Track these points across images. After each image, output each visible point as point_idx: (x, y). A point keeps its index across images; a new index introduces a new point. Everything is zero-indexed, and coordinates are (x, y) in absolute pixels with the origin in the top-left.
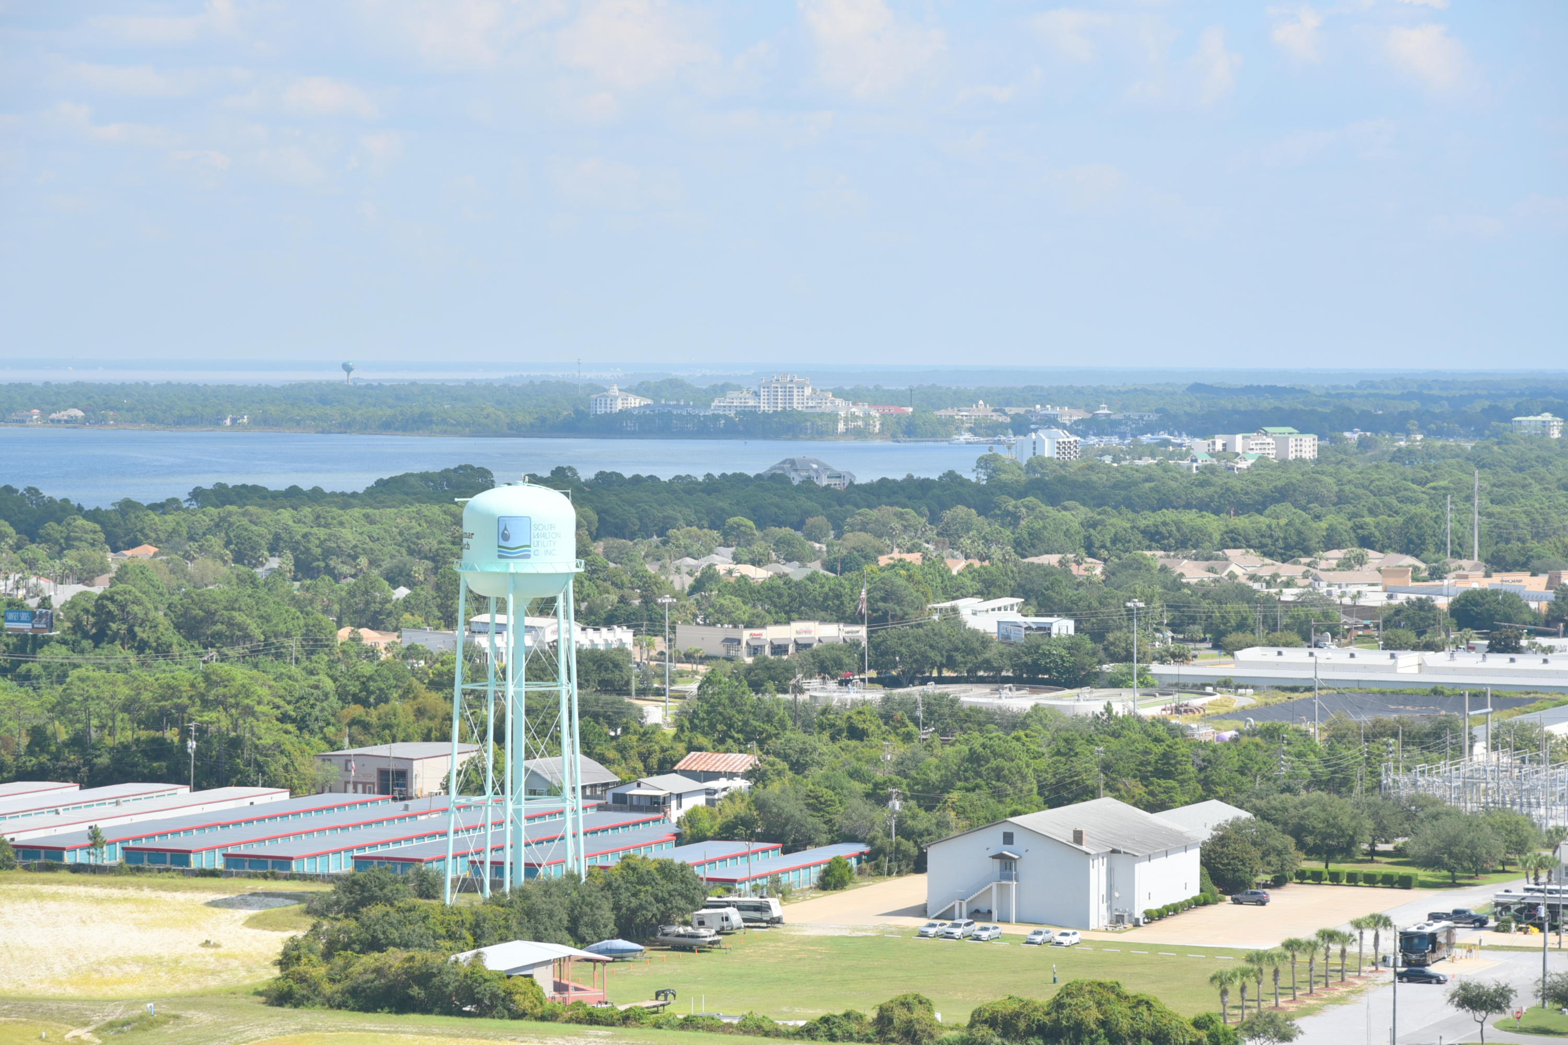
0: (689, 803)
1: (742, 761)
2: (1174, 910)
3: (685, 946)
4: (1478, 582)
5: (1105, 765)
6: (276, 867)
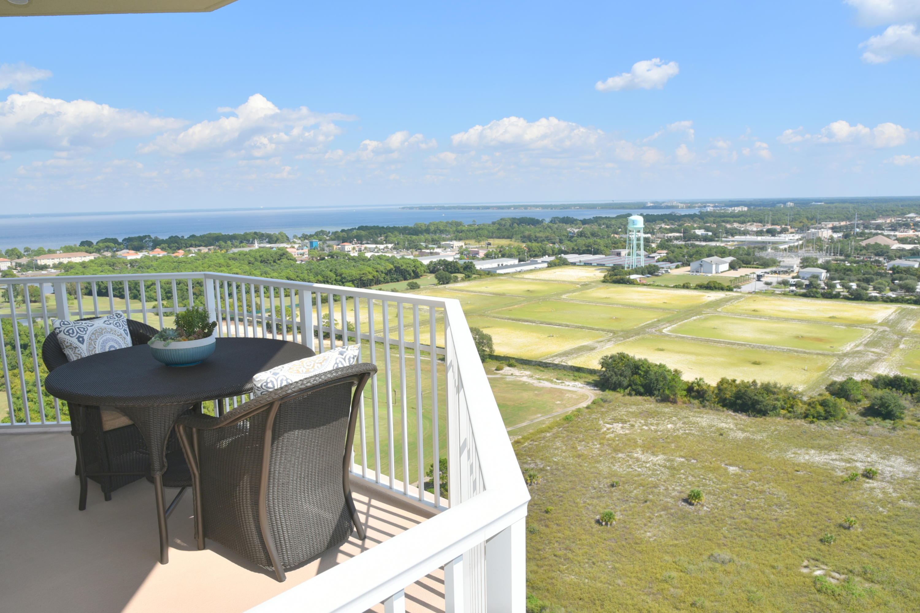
0: (658, 257)
1: (665, 251)
2: (725, 271)
3: (657, 276)
4: (770, 227)
5: (716, 252)
6: (603, 265)
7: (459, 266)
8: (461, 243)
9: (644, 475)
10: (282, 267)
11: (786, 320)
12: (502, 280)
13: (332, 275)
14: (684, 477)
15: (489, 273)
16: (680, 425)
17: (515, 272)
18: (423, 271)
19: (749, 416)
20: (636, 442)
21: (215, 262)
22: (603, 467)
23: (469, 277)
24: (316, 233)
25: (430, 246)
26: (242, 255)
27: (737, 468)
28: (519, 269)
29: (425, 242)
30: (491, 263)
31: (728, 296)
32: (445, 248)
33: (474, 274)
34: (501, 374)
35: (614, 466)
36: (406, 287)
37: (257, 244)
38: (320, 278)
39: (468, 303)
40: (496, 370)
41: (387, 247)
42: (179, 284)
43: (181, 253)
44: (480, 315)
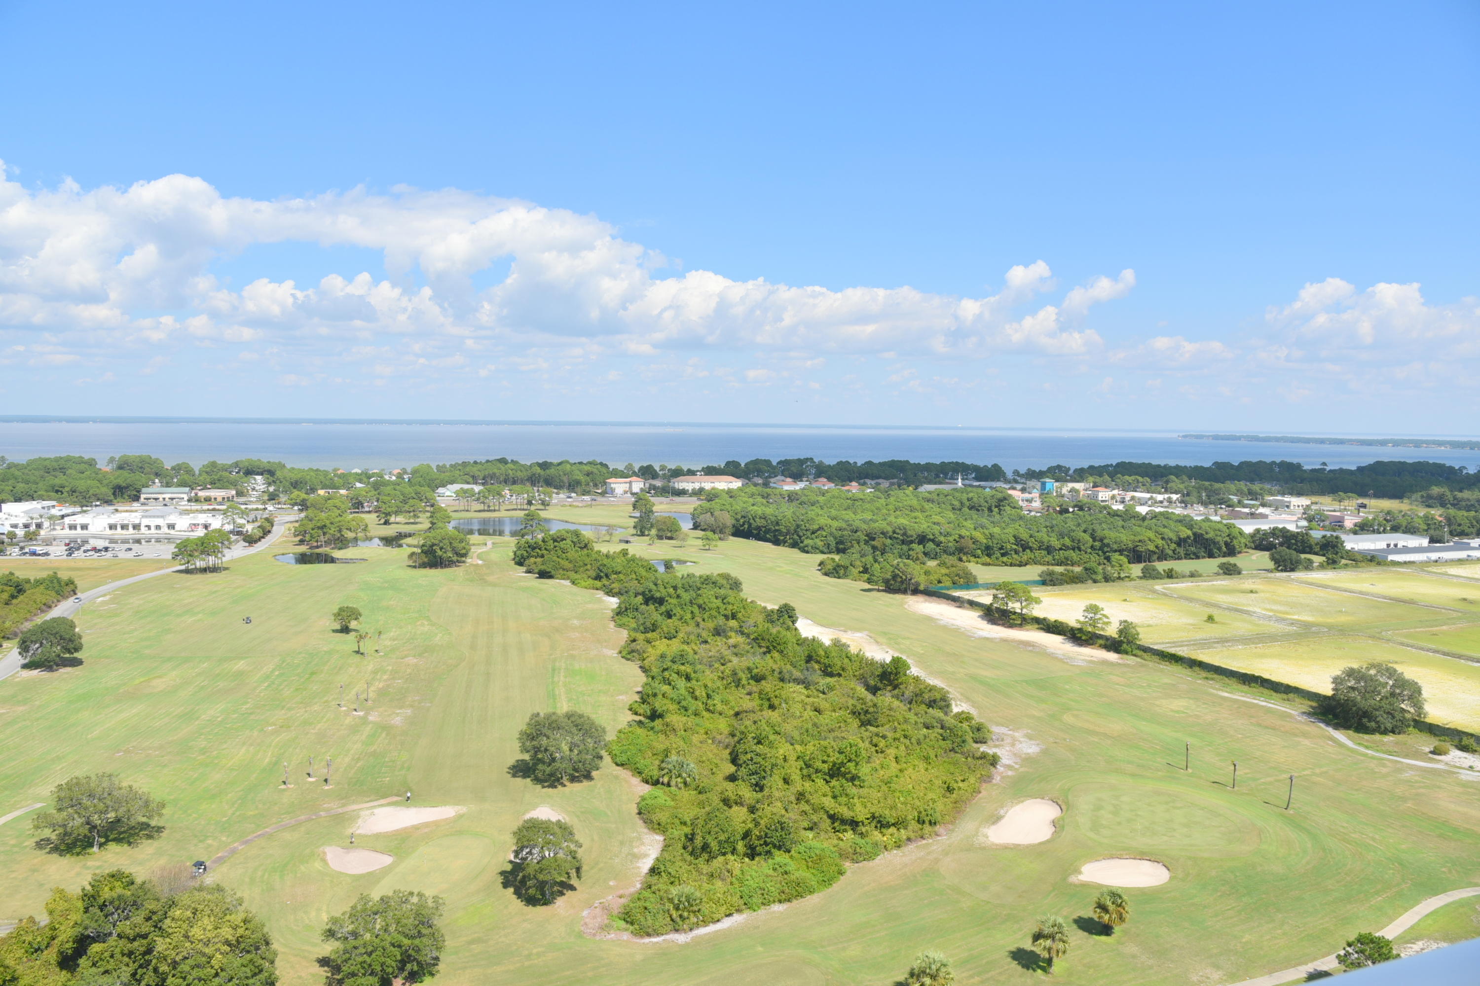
7: (1313, 542)
8: (1304, 501)
10: (1006, 519)
12: (1403, 573)
13: (1087, 537)
15: (1373, 559)
17: (1427, 562)
18: (1243, 545)
21: (905, 503)
23: (1334, 562)
24: (1049, 469)
25: (1246, 502)
26: (941, 496)
28: (1434, 556)
29: (1236, 495)
30: (1374, 541)
32: (1277, 507)
33: (1342, 558)
34: (1447, 764)
36: (1217, 569)
37: (960, 480)
38: (1067, 542)
39: (1341, 612)
40: (1433, 752)
41: (1170, 498)
42: (856, 532)
43: (854, 487)
44: (1372, 637)
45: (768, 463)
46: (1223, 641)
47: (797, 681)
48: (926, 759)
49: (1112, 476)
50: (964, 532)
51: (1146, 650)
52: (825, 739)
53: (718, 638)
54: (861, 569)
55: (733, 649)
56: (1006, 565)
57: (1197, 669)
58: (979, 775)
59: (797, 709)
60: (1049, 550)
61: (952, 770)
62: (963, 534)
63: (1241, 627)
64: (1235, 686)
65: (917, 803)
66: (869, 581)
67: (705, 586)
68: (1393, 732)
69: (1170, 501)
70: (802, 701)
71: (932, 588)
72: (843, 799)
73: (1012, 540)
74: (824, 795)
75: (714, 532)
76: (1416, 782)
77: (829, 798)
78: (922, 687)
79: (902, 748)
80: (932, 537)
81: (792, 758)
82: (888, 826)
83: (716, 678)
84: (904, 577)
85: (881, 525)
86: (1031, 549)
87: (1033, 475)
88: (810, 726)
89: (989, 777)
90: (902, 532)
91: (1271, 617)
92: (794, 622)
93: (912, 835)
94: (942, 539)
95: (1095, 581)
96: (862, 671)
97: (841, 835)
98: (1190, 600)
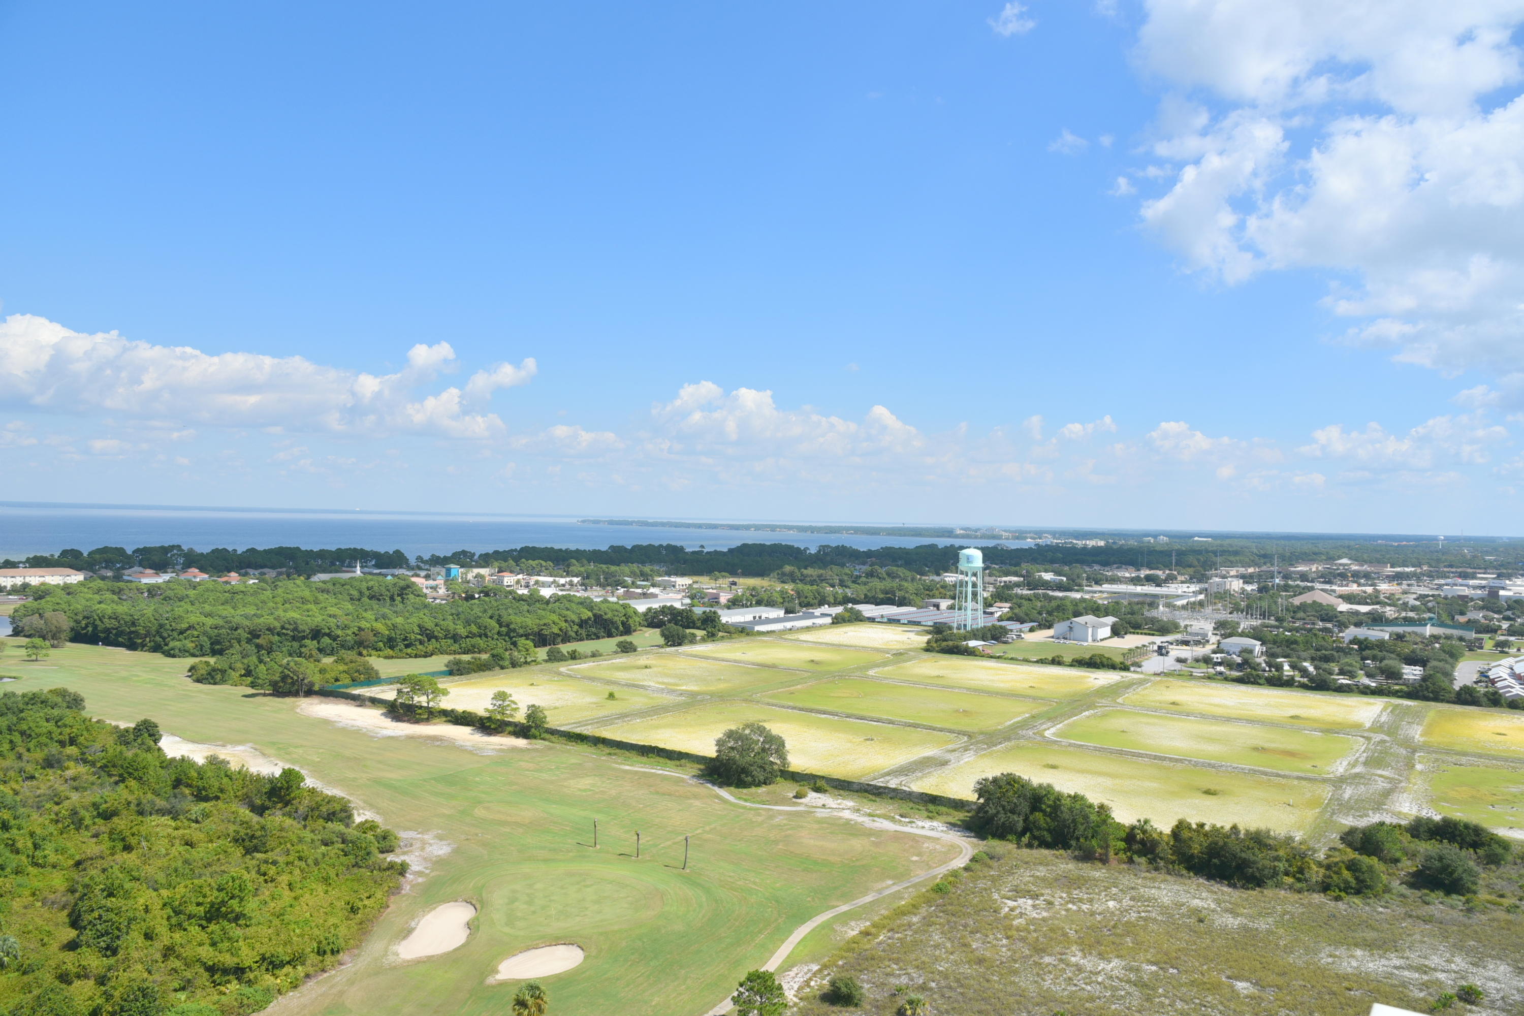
0: (999, 613)
1: (1008, 605)
2: (1106, 639)
3: (1006, 643)
4: (1148, 572)
5: (1085, 608)
6: (918, 623)
7: (695, 618)
8: (687, 581)
9: (1099, 998)
10: (410, 608)
11: (1228, 719)
12: (766, 642)
13: (493, 623)
14: (1167, 1002)
15: (743, 631)
16: (1127, 902)
17: (784, 631)
18: (638, 624)
19: (1234, 886)
20: (1065, 935)
21: (296, 595)
22: (1025, 982)
23: (713, 635)
24: (454, 554)
25: (639, 583)
26: (338, 586)
27: (1249, 984)
28: (789, 625)
29: (630, 577)
30: (743, 615)
31: (1126, 679)
32: (665, 587)
33: (719, 631)
34: (806, 805)
35: (1044, 980)
36: (615, 648)
37: (358, 568)
38: (474, 629)
39: (720, 679)
40: (795, 797)
41: (571, 581)
42: (236, 629)
43: (234, 578)
44: (745, 700)
45: (120, 551)
46: (623, 716)
47: (162, 812)
48: (326, 880)
49: (517, 561)
50: (363, 624)
51: (553, 732)
52: (200, 876)
53: (50, 771)
54: (243, 672)
55: (72, 782)
56: (411, 657)
57: (601, 746)
58: (386, 888)
59: (161, 846)
60: (455, 638)
61: (356, 888)
62: (363, 626)
63: (638, 701)
64: (635, 759)
65: (316, 932)
66: (253, 685)
67: (30, 707)
68: (765, 783)
69: (571, 584)
70: (169, 835)
71: (329, 687)
72: (226, 945)
73: (417, 630)
74: (200, 945)
75: (44, 638)
76: (785, 825)
77: (207, 947)
78: (319, 799)
79: (297, 872)
80: (327, 631)
81: (156, 906)
82: (282, 965)
83: (47, 822)
84: (295, 678)
85: (267, 620)
86: (436, 638)
87: (436, 561)
88: (179, 864)
89: (398, 888)
90: (291, 627)
91: (663, 689)
92: (156, 741)
93: (311, 970)
94: (339, 632)
95: (502, 668)
96: (245, 790)
97: (223, 988)
98: (592, 679)
